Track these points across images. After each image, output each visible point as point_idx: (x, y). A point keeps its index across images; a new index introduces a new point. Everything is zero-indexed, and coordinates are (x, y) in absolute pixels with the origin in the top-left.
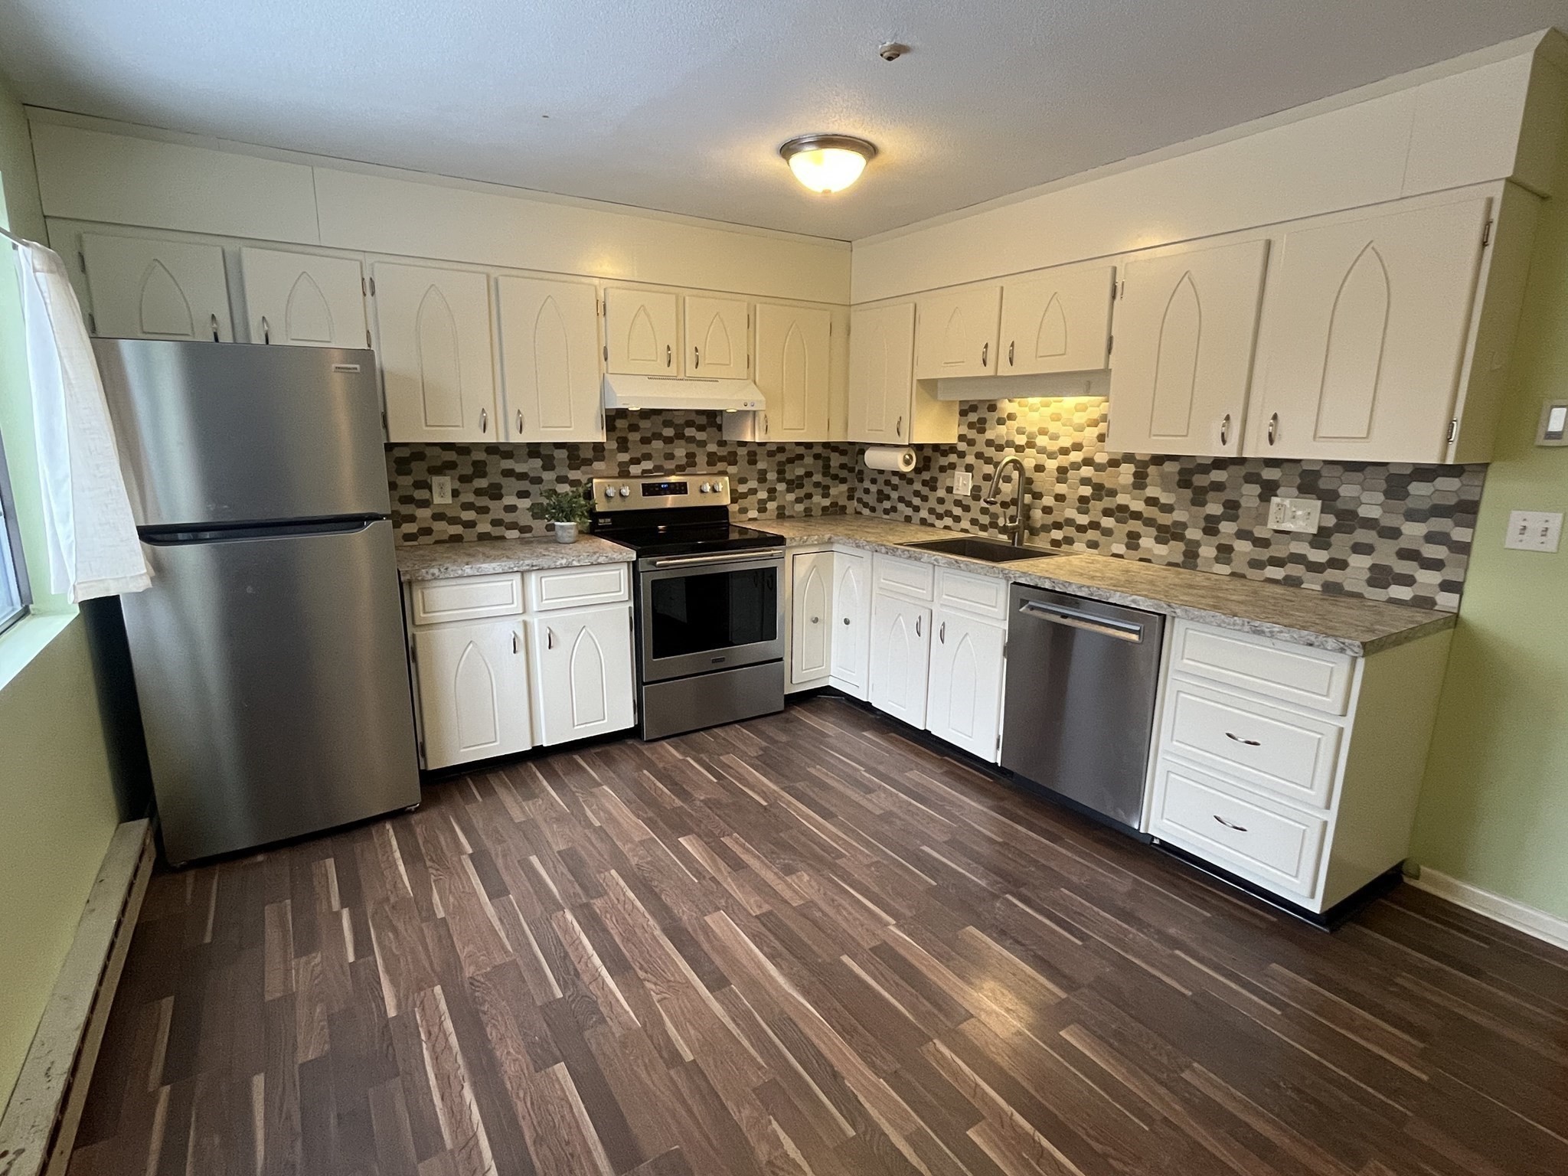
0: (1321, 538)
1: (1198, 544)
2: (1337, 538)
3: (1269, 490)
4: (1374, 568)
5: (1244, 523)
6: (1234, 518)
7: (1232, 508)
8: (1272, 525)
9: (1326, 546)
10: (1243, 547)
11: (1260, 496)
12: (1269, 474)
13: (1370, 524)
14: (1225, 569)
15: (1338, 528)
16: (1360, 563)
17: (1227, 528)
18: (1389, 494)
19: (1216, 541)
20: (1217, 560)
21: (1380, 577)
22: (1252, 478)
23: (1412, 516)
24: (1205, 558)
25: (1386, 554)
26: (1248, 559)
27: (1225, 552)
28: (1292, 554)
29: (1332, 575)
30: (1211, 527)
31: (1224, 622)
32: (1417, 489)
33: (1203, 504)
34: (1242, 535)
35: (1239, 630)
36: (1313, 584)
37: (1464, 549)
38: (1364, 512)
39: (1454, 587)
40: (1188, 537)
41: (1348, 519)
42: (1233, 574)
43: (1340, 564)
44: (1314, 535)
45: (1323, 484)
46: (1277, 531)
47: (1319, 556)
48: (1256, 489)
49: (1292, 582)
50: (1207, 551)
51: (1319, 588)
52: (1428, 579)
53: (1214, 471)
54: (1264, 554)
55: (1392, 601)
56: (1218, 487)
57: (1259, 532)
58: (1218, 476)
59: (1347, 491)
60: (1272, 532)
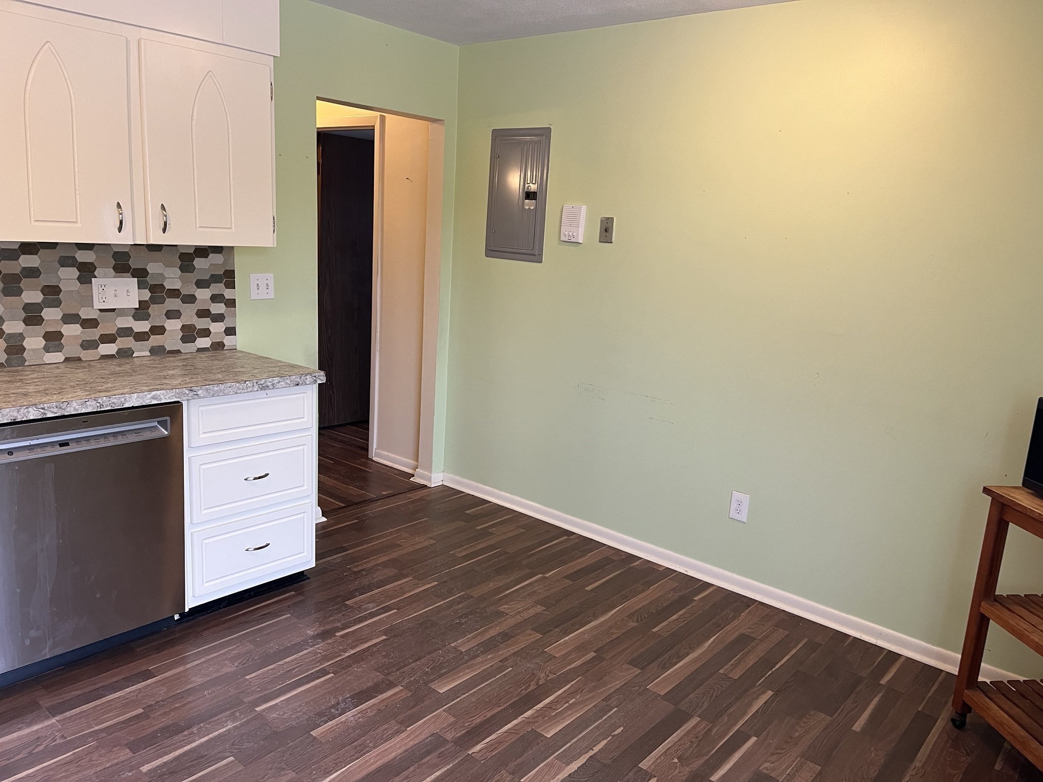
0: (141, 312)
1: (21, 337)
2: (154, 309)
3: (87, 272)
4: (184, 328)
5: (68, 306)
6: (57, 304)
7: (52, 293)
8: (98, 305)
9: (146, 317)
10: (72, 331)
11: (79, 279)
12: (83, 257)
13: (174, 293)
14: (58, 357)
15: (153, 300)
16: (173, 326)
17: (51, 315)
18: (183, 269)
19: (41, 330)
20: (47, 349)
21: (189, 334)
22: (67, 261)
23: (200, 284)
24: (33, 350)
25: (189, 315)
26: (80, 342)
27: (53, 339)
28: (119, 329)
29: (155, 340)
30: (32, 317)
31: (239, 389)
32: (198, 262)
33: (19, 292)
34: (69, 319)
35: (251, 391)
36: (141, 351)
37: (231, 303)
38: (168, 285)
39: (231, 331)
40: (7, 332)
41: (158, 292)
42: (67, 360)
43: (158, 330)
44: (136, 309)
45: (134, 264)
46: (101, 310)
47: (142, 326)
48: (74, 272)
49: (125, 354)
50: (34, 342)
51: (148, 354)
52: (217, 328)
53: (22, 256)
54: (94, 334)
55: (200, 350)
56: (32, 273)
57: (85, 314)
58: (28, 261)
59: (153, 268)
60: (99, 312)
